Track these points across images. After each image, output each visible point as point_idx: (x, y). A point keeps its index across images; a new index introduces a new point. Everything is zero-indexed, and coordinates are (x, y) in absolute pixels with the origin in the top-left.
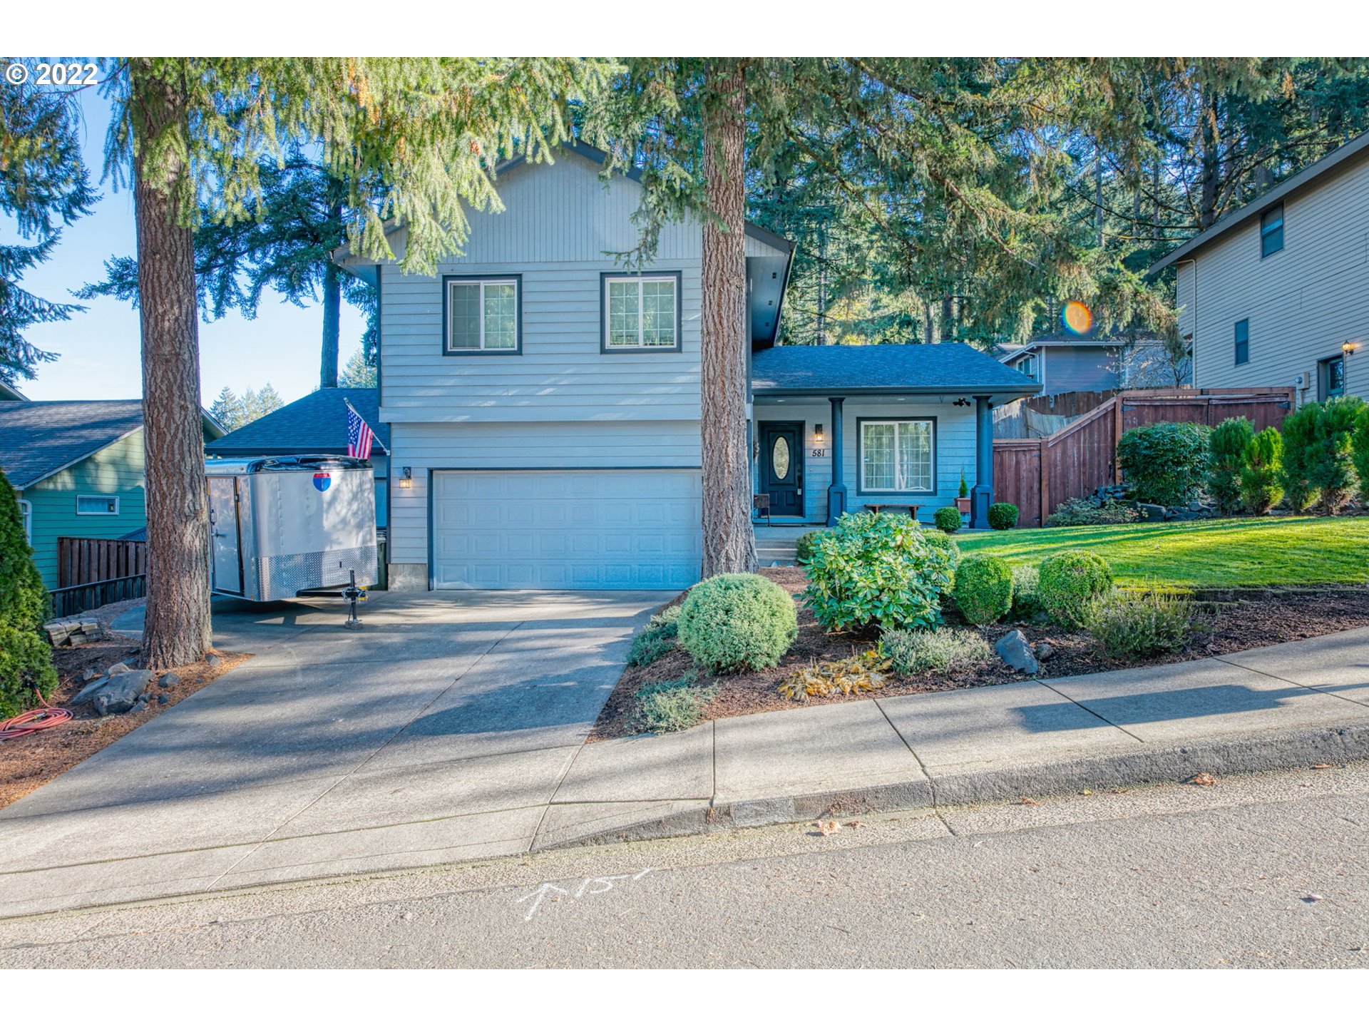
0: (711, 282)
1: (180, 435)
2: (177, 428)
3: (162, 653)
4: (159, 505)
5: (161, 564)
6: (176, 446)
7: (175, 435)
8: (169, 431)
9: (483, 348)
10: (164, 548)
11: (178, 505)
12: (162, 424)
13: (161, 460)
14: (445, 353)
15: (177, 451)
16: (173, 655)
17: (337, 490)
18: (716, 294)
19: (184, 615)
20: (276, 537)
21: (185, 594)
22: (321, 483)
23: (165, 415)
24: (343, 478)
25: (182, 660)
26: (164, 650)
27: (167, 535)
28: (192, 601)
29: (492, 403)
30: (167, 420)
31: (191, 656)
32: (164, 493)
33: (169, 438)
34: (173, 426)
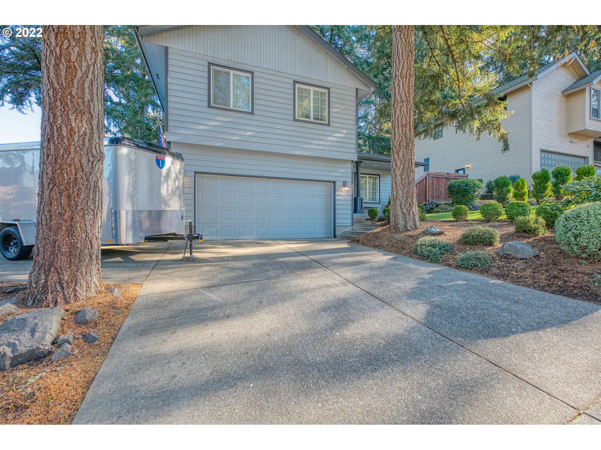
0: (404, 75)
1: (90, 76)
2: (88, 67)
3: (63, 288)
4: (66, 140)
5: (64, 200)
6: (86, 85)
7: (86, 73)
8: (81, 67)
9: (232, 107)
10: (69, 184)
11: (87, 143)
12: (73, 57)
13: (70, 94)
14: (209, 106)
15: (87, 91)
16: (75, 290)
17: (169, 171)
18: (407, 81)
19: (86, 251)
20: (133, 196)
21: (89, 231)
22: (160, 163)
23: (76, 49)
24: (172, 164)
25: (84, 294)
26: (65, 285)
27: (74, 171)
28: (94, 238)
29: (237, 138)
30: (79, 55)
31: (93, 290)
32: (72, 129)
33: (79, 74)
34: (84, 64)
